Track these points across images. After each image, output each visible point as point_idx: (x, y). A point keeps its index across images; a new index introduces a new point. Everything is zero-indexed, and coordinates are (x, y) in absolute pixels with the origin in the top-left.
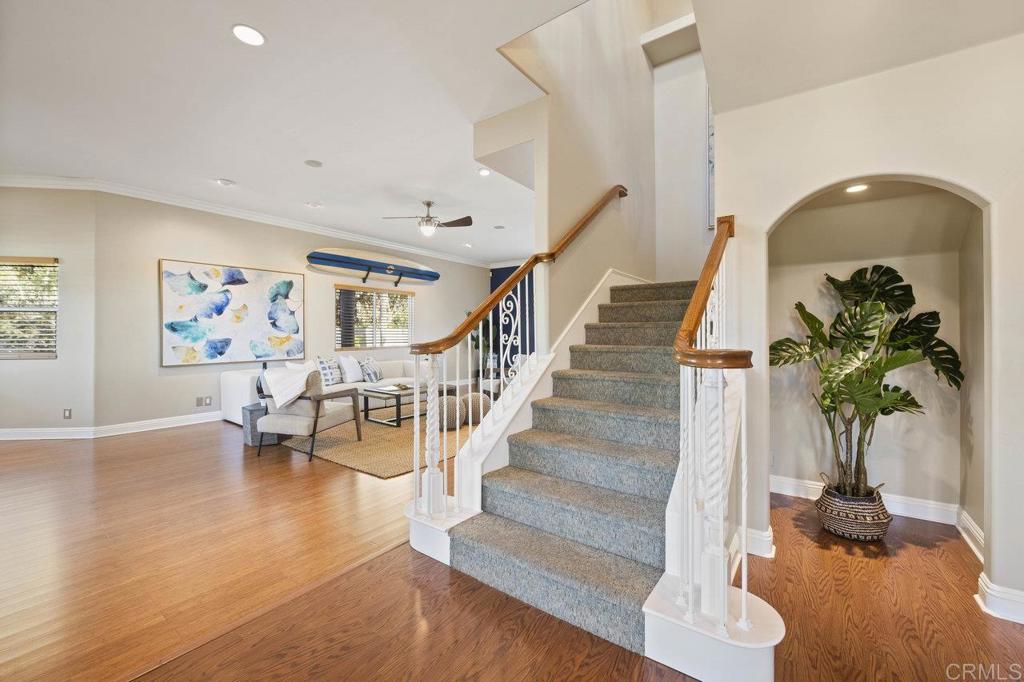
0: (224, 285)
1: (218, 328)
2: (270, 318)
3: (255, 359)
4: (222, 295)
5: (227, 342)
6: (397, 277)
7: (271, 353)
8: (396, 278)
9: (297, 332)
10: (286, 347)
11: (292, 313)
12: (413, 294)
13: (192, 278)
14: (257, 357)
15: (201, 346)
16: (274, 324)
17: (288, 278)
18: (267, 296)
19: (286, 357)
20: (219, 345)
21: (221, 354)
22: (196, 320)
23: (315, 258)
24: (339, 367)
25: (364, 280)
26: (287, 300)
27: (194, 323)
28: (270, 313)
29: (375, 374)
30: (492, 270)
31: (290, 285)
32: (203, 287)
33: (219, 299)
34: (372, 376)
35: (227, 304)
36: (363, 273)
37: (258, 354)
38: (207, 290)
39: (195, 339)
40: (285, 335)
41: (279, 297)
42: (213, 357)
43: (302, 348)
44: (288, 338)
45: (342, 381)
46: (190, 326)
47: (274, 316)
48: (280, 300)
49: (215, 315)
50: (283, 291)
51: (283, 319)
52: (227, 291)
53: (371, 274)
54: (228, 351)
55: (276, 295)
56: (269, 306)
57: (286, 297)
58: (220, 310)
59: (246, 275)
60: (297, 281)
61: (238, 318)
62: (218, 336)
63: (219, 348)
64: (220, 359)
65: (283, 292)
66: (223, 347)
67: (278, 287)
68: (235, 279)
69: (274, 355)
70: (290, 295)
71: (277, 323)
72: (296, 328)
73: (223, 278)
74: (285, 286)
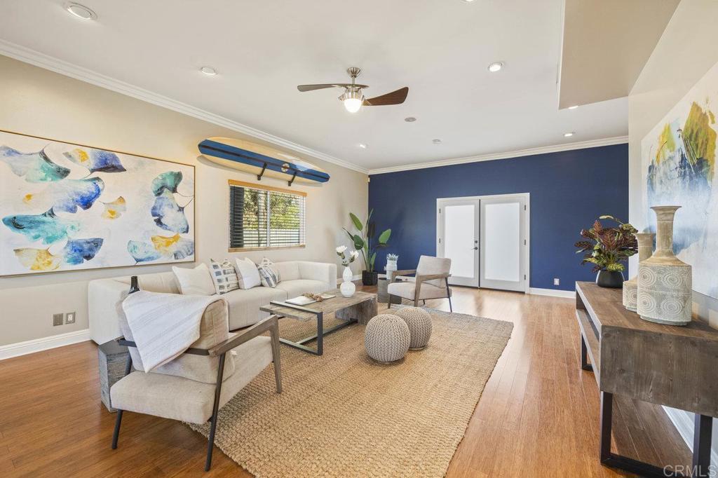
0: (93, 171)
1: (86, 225)
2: (154, 215)
3: (134, 263)
4: (90, 184)
5: (97, 243)
6: (292, 176)
7: (155, 256)
8: (290, 177)
9: (187, 231)
10: (173, 248)
11: (181, 209)
12: (304, 195)
13: (46, 159)
14: (138, 260)
16: (159, 222)
17: (176, 169)
18: (151, 188)
19: (173, 260)
20: (86, 247)
21: (89, 257)
22: (52, 214)
23: (208, 148)
24: (235, 272)
25: (259, 177)
26: (174, 194)
27: (48, 219)
28: (154, 208)
29: (274, 277)
30: (370, 176)
31: (178, 177)
32: (64, 173)
33: (86, 189)
34: (271, 279)
35: (97, 195)
36: (258, 170)
38: (69, 177)
39: (50, 240)
40: (174, 234)
41: (166, 190)
42: (76, 261)
43: (193, 249)
44: (176, 238)
45: (238, 287)
46: (44, 222)
47: (157, 211)
48: (166, 193)
49: (79, 209)
50: (169, 182)
51: (169, 216)
52: (98, 179)
53: (267, 171)
54: (99, 254)
55: (162, 188)
56: (153, 200)
57: (174, 190)
58: (87, 203)
59: (123, 161)
60: (187, 173)
61: (112, 213)
62: (84, 236)
63: (86, 251)
64: (86, 264)
65: (170, 184)
66: (91, 249)
67: (164, 179)
68: (108, 165)
69: (158, 257)
70: (178, 189)
71: (163, 221)
72: (186, 227)
73: (92, 163)
74: (173, 178)
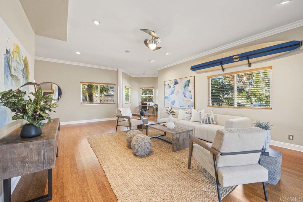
0: (174, 85)
3: (180, 107)
5: (174, 101)
8: (245, 62)
9: (192, 99)
10: (188, 104)
11: (190, 91)
12: (271, 67)
13: (168, 85)
15: (170, 102)
16: (185, 96)
17: (188, 79)
18: (183, 86)
22: (169, 95)
23: (194, 68)
24: (191, 114)
25: (224, 70)
28: (184, 92)
31: (189, 81)
32: (170, 87)
33: (173, 89)
35: (175, 90)
37: (181, 106)
44: (189, 101)
46: (168, 97)
47: (185, 93)
48: (186, 87)
49: (172, 94)
50: (187, 84)
52: (174, 87)
53: (225, 66)
59: (178, 81)
62: (172, 100)
63: (173, 103)
64: (173, 106)
67: (186, 83)
68: (176, 83)
69: (185, 106)
70: (189, 85)
71: (186, 95)
72: (191, 97)
73: (173, 83)
74: (188, 82)
